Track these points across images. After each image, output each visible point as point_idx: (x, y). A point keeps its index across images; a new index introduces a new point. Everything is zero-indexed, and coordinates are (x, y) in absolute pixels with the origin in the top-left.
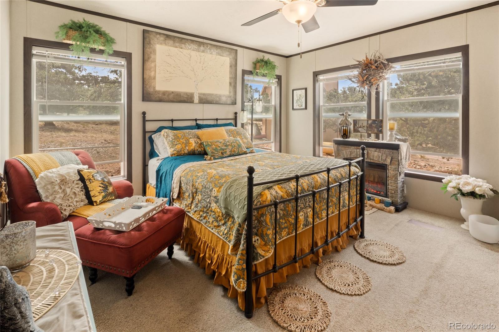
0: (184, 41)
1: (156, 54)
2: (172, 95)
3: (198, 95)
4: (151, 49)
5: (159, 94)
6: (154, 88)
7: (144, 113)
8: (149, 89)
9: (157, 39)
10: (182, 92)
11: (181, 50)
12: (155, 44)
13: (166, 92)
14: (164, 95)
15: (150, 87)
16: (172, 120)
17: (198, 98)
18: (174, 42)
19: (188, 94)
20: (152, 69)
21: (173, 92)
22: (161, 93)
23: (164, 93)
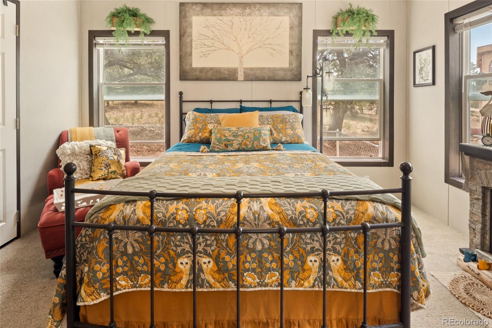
0: (224, 6)
1: (192, 28)
2: (211, 71)
3: (242, 70)
4: (186, 23)
5: (195, 71)
6: (191, 65)
7: (181, 94)
8: (185, 67)
9: (193, 10)
10: (222, 68)
11: (220, 18)
12: (191, 16)
13: (204, 68)
14: (202, 72)
15: (186, 64)
16: (211, 102)
17: (243, 74)
18: (212, 10)
19: (230, 70)
20: (188, 45)
21: (211, 69)
22: (198, 71)
23: (202, 70)
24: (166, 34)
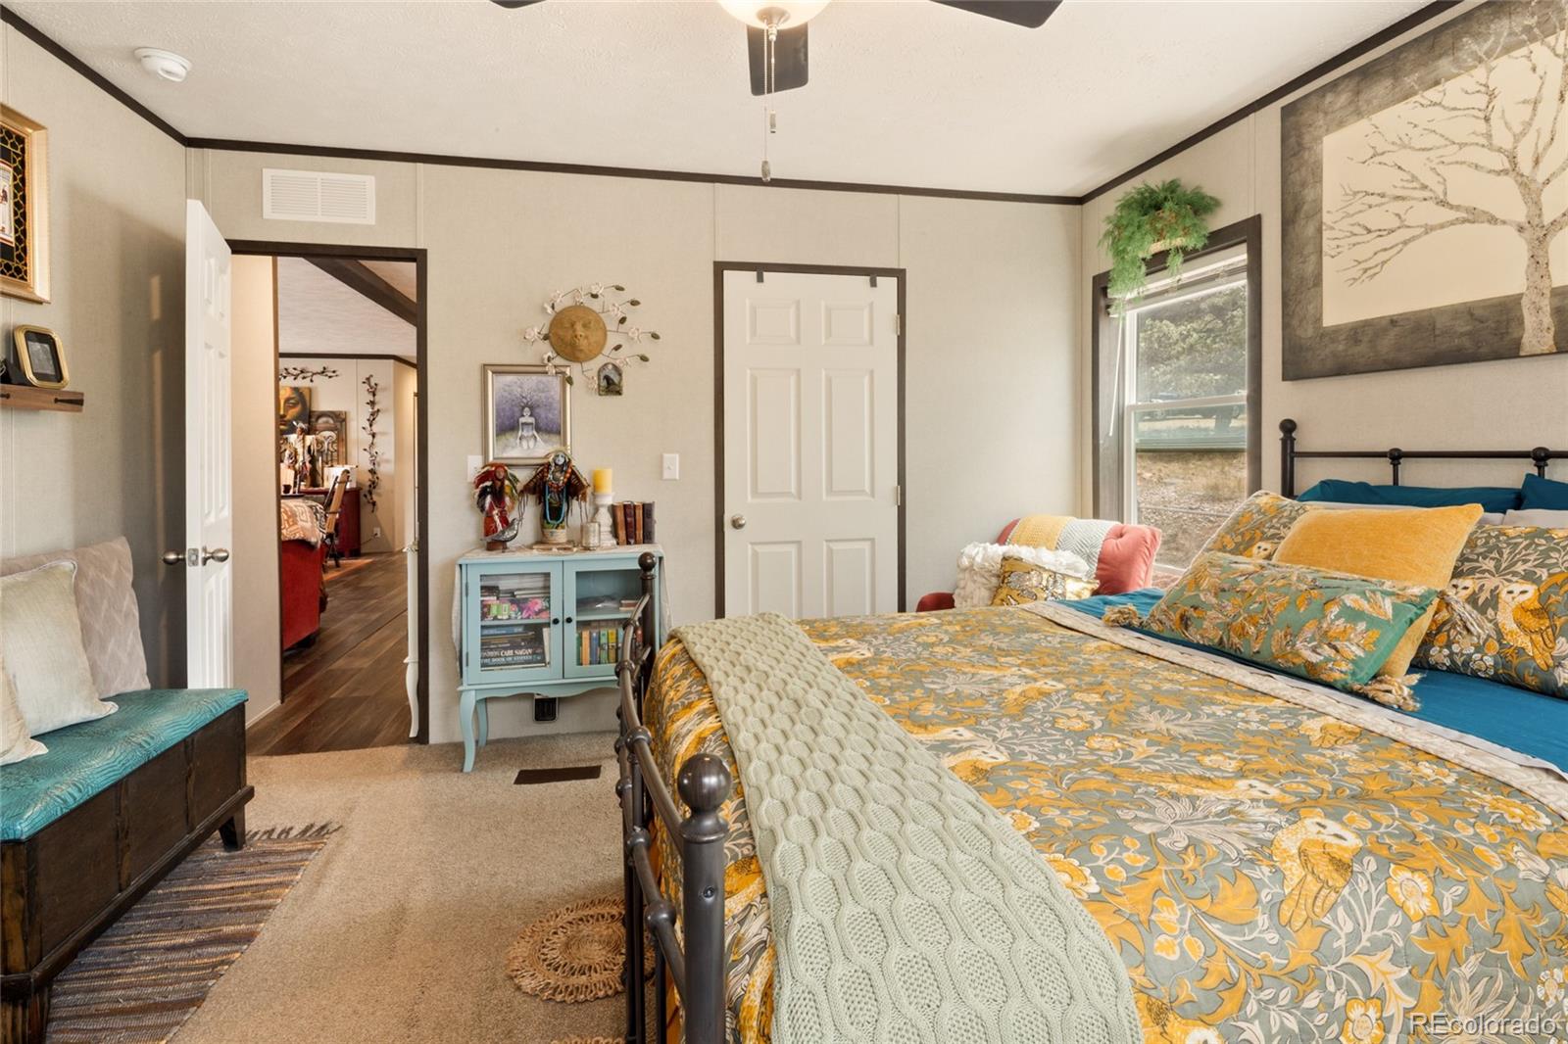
0: (1446, 38)
1: (1321, 181)
2: (1393, 332)
3: (1546, 304)
4: (1303, 170)
5: (1333, 341)
6: (1319, 319)
7: (1288, 427)
8: (1298, 333)
9: (1326, 113)
10: (1440, 311)
11: (1433, 94)
12: (1318, 139)
13: (1367, 324)
14: (1357, 342)
15: (1301, 321)
16: (1396, 457)
17: (1547, 320)
18: (1396, 79)
19: (1478, 312)
20: (1309, 249)
21: (1393, 321)
22: (1343, 337)
23: (1356, 332)
24: (1249, 232)
